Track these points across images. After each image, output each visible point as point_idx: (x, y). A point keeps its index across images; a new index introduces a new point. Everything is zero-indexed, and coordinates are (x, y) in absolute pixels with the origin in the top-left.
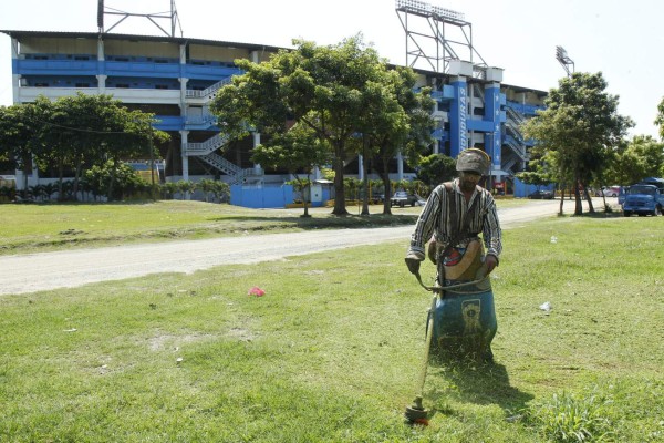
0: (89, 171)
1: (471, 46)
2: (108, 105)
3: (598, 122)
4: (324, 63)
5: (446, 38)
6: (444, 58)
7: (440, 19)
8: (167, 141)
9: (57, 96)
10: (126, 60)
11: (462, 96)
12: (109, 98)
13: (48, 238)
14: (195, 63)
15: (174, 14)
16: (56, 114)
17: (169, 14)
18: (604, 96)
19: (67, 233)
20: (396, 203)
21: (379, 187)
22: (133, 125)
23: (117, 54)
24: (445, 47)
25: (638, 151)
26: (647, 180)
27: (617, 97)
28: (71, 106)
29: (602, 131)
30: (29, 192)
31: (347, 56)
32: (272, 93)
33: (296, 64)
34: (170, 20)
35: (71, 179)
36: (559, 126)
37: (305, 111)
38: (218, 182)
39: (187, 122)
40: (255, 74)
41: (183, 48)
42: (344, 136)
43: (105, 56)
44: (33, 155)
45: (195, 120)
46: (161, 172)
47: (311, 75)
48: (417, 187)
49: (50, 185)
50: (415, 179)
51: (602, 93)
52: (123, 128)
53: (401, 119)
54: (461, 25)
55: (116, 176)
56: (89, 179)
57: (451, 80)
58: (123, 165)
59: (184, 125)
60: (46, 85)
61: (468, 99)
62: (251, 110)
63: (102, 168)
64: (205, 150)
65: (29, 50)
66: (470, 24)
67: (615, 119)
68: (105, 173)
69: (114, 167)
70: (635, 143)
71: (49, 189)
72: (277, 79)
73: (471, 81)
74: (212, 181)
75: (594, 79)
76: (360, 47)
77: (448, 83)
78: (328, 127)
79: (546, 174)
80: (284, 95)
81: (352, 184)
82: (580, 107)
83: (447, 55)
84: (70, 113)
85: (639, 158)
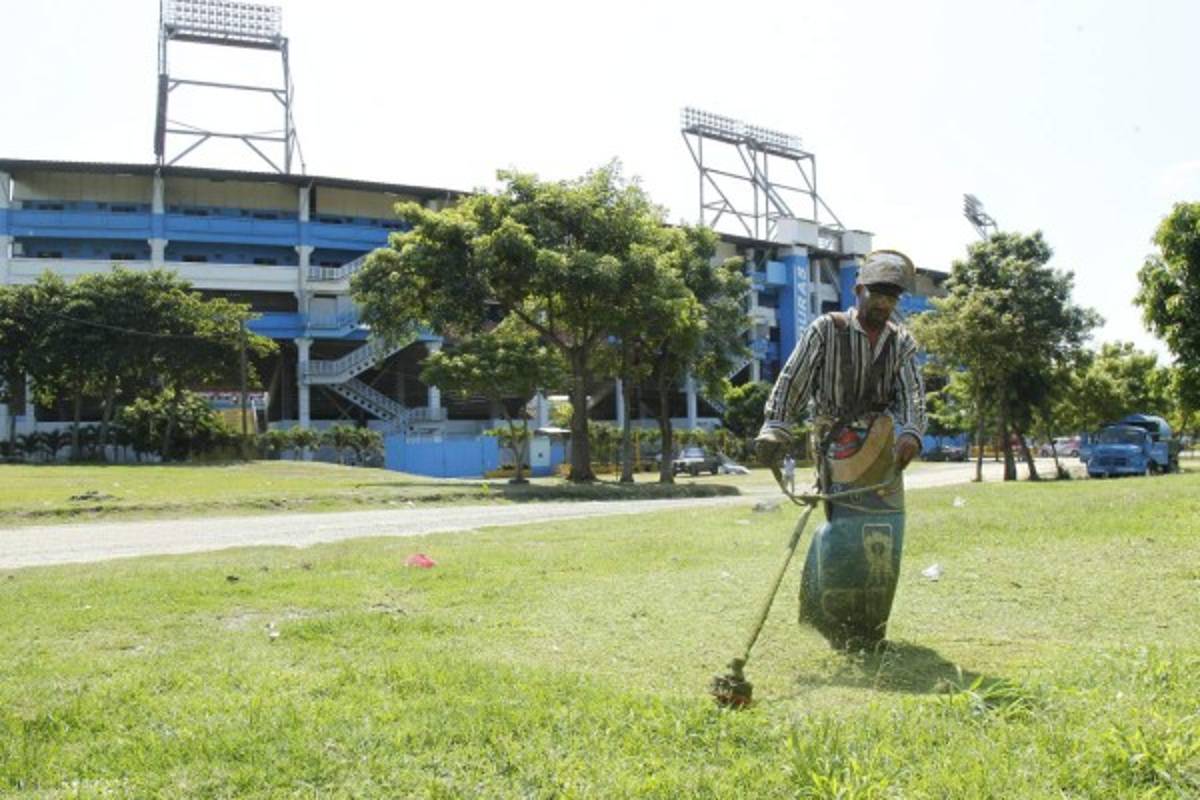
0: (129, 409)
1: (814, 195)
2: (167, 288)
3: (1038, 317)
4: (552, 210)
5: (770, 180)
6: (767, 214)
7: (760, 147)
8: (272, 353)
9: (76, 273)
10: (202, 213)
11: (800, 280)
12: (169, 277)
13: (48, 504)
14: (326, 220)
15: (290, 135)
16: (73, 304)
17: (282, 135)
18: (1048, 273)
19: (84, 498)
20: (683, 468)
21: (652, 440)
22: (211, 325)
23: (188, 202)
24: (768, 196)
25: (1113, 369)
26: (1129, 419)
27: (1071, 275)
28: (101, 290)
29: (1045, 332)
30: (18, 446)
31: (593, 200)
32: (461, 264)
33: (504, 213)
34: (282, 145)
35: (96, 424)
36: (970, 327)
37: (520, 296)
38: (363, 432)
39: (309, 324)
40: (431, 230)
41: (304, 194)
42: (589, 341)
43: (166, 206)
44: (28, 378)
45: (322, 319)
46: (260, 414)
47: (529, 231)
48: (721, 442)
49: (56, 433)
50: (717, 427)
51: (1045, 267)
52: (194, 329)
53: (690, 311)
54: (796, 158)
55: (178, 419)
56: (130, 422)
57: (781, 253)
58: (191, 397)
59: (304, 329)
60: (57, 255)
61: (811, 285)
62: (424, 293)
63: (153, 401)
64: (340, 374)
65: (29, 194)
66: (811, 157)
67: (1068, 312)
68: (158, 412)
69: (174, 401)
70: (1106, 356)
71: (54, 441)
72: (470, 237)
73: (815, 255)
74: (352, 428)
75: (1029, 243)
76: (617, 185)
77: (774, 258)
78: (562, 325)
79: (953, 417)
80: (483, 266)
81: (604, 435)
82: (1006, 292)
83: (772, 208)
84: (98, 301)
85: (1114, 382)
